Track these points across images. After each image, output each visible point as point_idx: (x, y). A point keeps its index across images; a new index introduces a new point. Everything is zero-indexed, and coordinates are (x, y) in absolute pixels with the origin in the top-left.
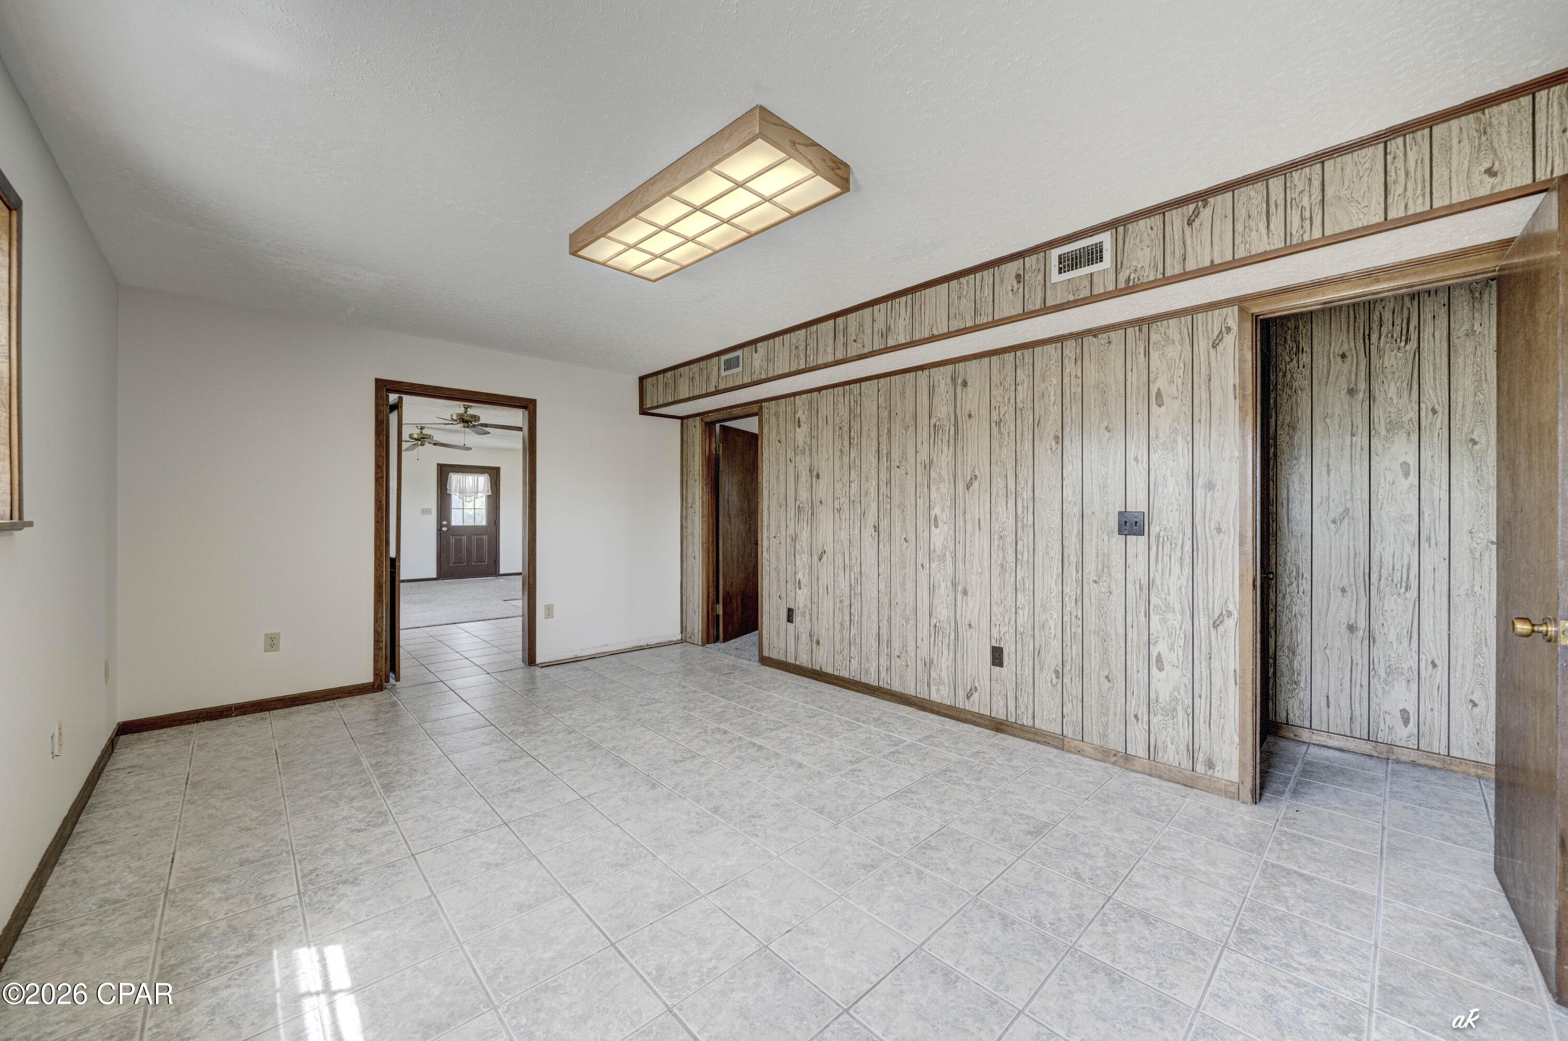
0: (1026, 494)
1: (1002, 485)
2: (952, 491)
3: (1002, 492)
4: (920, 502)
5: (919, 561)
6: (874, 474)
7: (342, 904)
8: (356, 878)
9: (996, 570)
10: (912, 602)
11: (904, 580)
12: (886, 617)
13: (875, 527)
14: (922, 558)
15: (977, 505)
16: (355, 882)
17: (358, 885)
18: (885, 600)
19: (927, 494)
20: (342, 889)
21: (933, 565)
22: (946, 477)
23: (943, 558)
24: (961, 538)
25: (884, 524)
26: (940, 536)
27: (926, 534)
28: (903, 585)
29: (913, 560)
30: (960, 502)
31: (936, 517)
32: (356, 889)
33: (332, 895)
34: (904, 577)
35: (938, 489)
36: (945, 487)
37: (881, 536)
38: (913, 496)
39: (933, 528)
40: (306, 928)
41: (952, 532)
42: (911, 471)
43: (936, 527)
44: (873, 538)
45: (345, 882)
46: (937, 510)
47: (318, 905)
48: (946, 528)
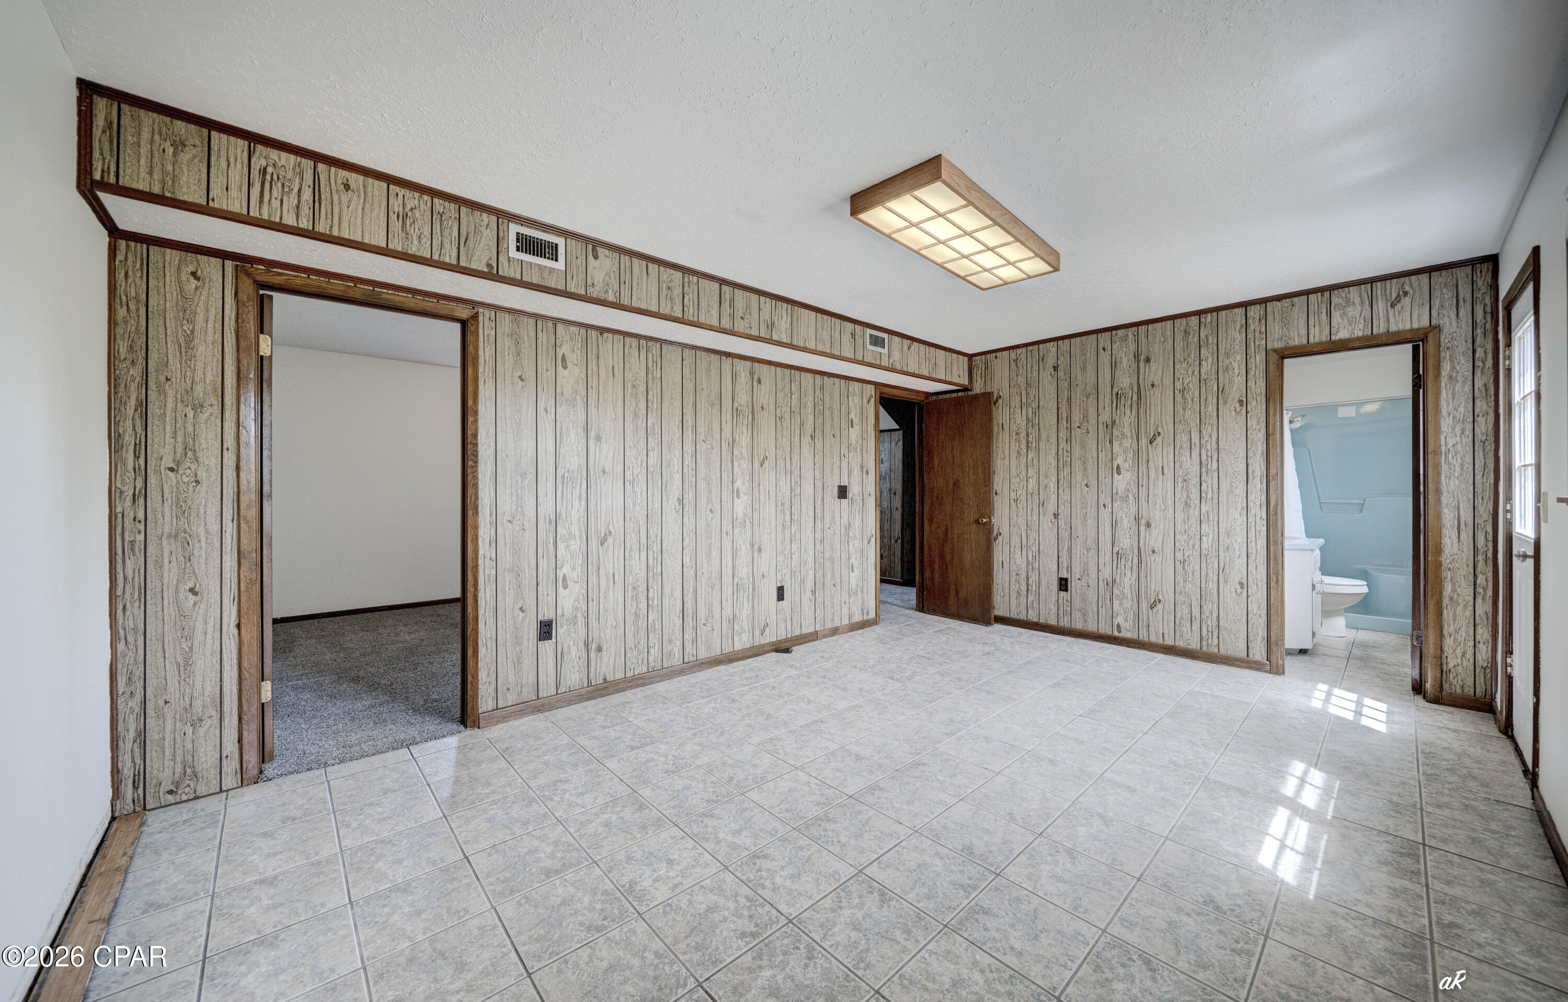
0: (797, 473)
1: (782, 465)
2: (750, 467)
3: (783, 470)
4: (725, 476)
5: (724, 529)
6: (678, 444)
7: (1236, 891)
8: (1205, 903)
9: (780, 528)
10: (718, 568)
11: (710, 550)
12: (691, 590)
13: (679, 499)
14: (727, 526)
15: (768, 480)
16: (1209, 901)
17: (1209, 895)
18: (689, 573)
19: (730, 469)
20: (1225, 904)
21: (735, 532)
22: (746, 456)
23: (743, 524)
24: (756, 506)
25: (689, 496)
26: (741, 506)
27: (730, 504)
28: (709, 553)
29: (718, 529)
30: (756, 477)
31: (738, 489)
32: (1214, 893)
33: (1239, 906)
34: (710, 547)
35: (740, 465)
36: (745, 464)
37: (686, 509)
38: (718, 470)
39: (736, 499)
40: (1278, 897)
41: (750, 502)
42: (717, 447)
43: (738, 498)
44: (677, 512)
45: (1218, 908)
46: (738, 484)
47: (1256, 907)
48: (746, 497)
